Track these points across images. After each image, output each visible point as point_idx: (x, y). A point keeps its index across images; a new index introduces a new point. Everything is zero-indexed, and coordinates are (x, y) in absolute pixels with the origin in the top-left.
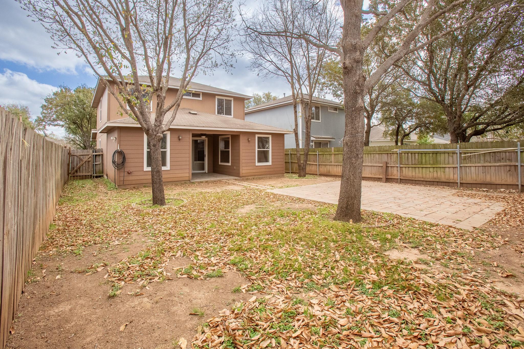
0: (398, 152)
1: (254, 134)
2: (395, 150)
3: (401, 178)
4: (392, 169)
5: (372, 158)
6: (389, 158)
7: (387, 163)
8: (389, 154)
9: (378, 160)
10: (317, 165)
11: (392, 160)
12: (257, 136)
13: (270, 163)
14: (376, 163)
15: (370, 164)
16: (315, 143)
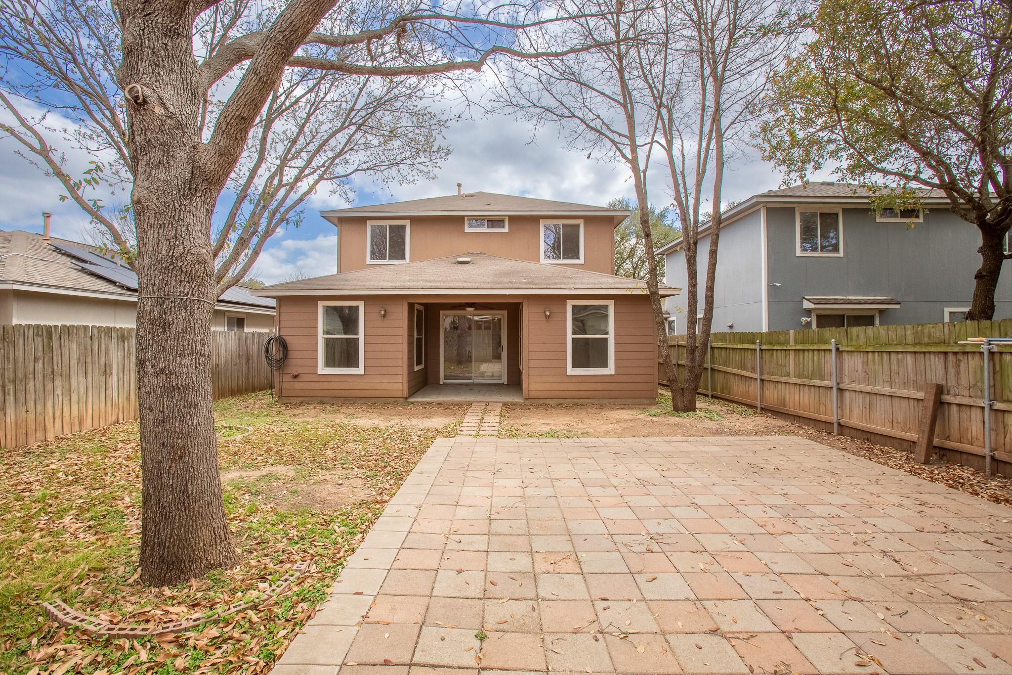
0: (984, 348)
1: (562, 299)
2: (972, 340)
3: (999, 455)
4: (965, 414)
5: (894, 367)
6: (951, 370)
7: (940, 390)
8: (951, 357)
9: (912, 376)
10: (756, 379)
11: (964, 381)
12: (570, 304)
13: (610, 370)
14: (905, 385)
15: (887, 390)
16: (819, 317)
